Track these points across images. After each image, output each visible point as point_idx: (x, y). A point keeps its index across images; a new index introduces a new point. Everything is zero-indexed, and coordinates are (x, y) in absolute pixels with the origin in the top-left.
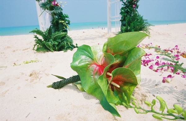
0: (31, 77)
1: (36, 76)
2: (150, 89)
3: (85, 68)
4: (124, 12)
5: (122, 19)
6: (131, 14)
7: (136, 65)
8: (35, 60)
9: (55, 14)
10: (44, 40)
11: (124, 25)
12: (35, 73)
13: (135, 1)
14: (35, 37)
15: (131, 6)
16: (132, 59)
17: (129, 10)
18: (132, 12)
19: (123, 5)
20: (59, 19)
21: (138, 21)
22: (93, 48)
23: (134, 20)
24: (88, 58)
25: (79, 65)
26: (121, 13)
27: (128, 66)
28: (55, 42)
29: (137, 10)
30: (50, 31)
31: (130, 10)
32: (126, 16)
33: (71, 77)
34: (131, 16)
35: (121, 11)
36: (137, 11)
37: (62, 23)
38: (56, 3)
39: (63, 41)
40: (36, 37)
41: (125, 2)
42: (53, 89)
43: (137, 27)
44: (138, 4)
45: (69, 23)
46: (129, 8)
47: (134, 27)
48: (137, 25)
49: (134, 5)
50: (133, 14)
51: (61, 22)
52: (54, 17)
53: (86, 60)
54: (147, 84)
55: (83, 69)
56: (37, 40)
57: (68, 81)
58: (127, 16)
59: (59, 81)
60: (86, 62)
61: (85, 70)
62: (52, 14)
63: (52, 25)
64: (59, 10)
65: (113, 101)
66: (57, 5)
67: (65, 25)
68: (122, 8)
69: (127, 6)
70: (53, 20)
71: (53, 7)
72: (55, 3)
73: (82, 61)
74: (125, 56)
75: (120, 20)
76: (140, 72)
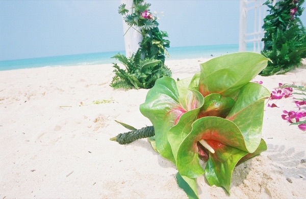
0: (96, 123)
1: (102, 123)
2: (286, 168)
3: (163, 114)
4: (271, 23)
5: (265, 36)
6: (286, 27)
7: (251, 117)
8: (110, 100)
9: (146, 31)
10: (129, 72)
11: (270, 48)
12: (102, 118)
13: (296, 2)
14: (114, 66)
15: (286, 11)
16: (243, 105)
17: (280, 20)
18: (287, 23)
19: (269, 12)
20: (151, 39)
21: (300, 39)
22: (183, 83)
23: (291, 39)
24: (170, 98)
25: (153, 109)
26: (265, 26)
27: (235, 116)
28: (143, 73)
29: (298, 19)
30: (137, 57)
31: (283, 20)
32: (274, 30)
33: (143, 128)
34: (284, 30)
35: (265, 22)
36: (299, 21)
37: (156, 46)
38: (148, 14)
39: (155, 73)
40: (116, 66)
41: (273, 6)
42: (117, 143)
43: (297, 51)
44: (302, 6)
45: (167, 45)
46: (281, 17)
47: (290, 51)
48: (297, 47)
49: (292, 8)
50: (290, 26)
51: (154, 44)
52: (144, 36)
53: (166, 102)
54: (283, 157)
55: (159, 115)
56: (117, 70)
57: (139, 133)
58: (276, 31)
59: (127, 132)
60: (164, 104)
61: (161, 117)
62: (141, 31)
63: (140, 48)
64: (151, 24)
65: (191, 172)
66: (149, 17)
67: (161, 48)
68: (267, 18)
69: (277, 13)
70: (143, 41)
71: (143, 20)
72: (146, 14)
73: (159, 103)
74: (233, 98)
75: (263, 40)
76: (260, 130)
